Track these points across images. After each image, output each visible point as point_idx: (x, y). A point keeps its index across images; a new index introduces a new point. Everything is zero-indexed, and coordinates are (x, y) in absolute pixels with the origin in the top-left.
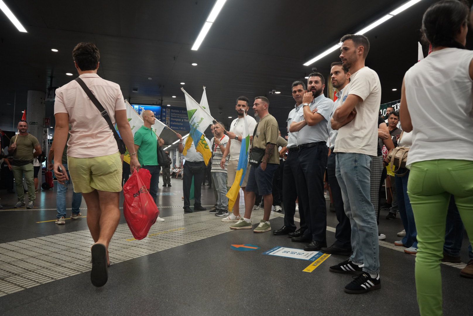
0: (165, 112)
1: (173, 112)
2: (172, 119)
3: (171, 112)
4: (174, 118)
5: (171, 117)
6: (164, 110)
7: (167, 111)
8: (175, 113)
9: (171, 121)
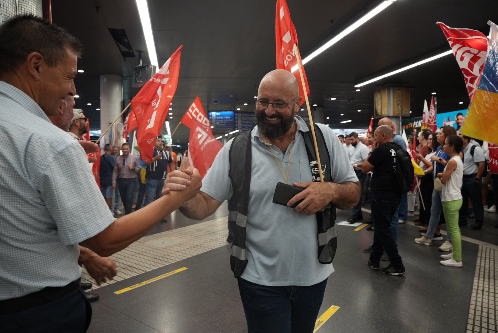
0: (237, 116)
1: (244, 116)
2: (243, 122)
3: (242, 116)
4: (245, 121)
5: (242, 120)
6: (236, 114)
7: (239, 116)
8: (246, 116)
9: (242, 123)
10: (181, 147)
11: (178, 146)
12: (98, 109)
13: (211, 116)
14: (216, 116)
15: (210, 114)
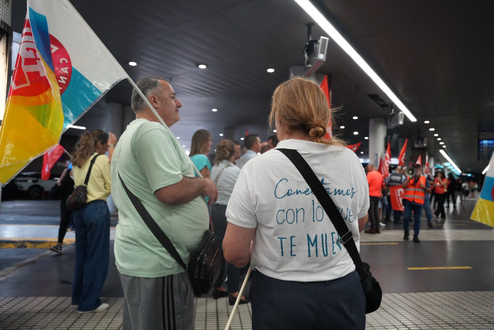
10: (473, 176)
11: (469, 175)
12: (366, 138)
13: (482, 144)
14: (488, 144)
15: (481, 143)
